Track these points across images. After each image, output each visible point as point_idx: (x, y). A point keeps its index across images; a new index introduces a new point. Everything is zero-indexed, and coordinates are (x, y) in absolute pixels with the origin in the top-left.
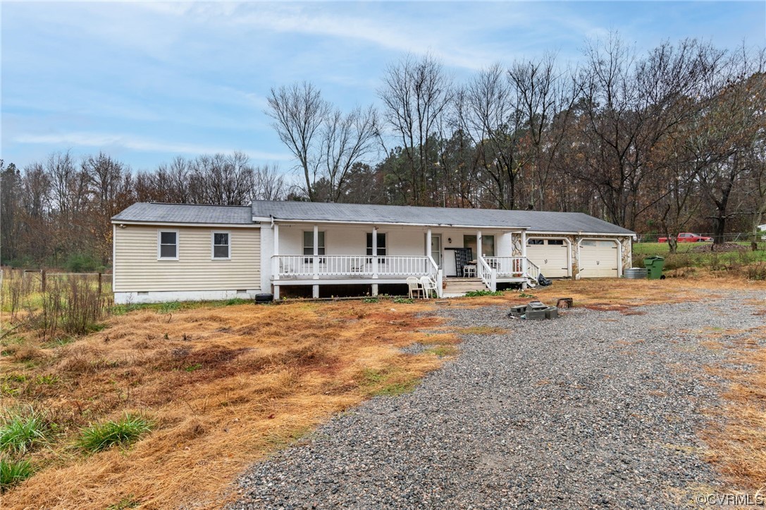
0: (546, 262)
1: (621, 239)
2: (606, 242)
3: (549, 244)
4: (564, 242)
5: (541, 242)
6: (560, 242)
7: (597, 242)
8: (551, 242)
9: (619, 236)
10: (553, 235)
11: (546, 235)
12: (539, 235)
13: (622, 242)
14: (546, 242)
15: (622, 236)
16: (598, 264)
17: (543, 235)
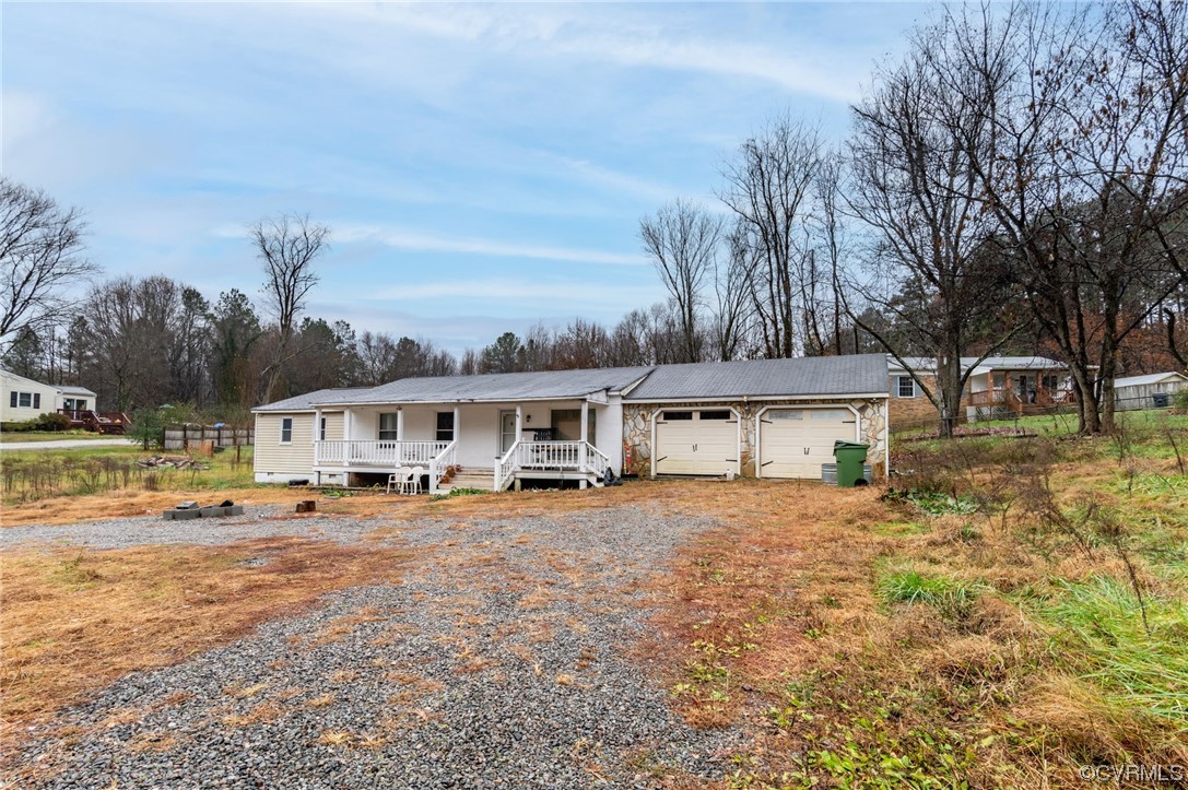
0: (695, 448)
1: (860, 405)
2: (827, 412)
3: (702, 418)
4: (731, 415)
5: (687, 416)
6: (725, 415)
7: (805, 412)
8: (705, 416)
9: (853, 400)
10: (708, 404)
11: (696, 404)
12: (685, 404)
13: (862, 410)
14: (696, 416)
15: (863, 399)
16: (807, 453)
17: (691, 404)
